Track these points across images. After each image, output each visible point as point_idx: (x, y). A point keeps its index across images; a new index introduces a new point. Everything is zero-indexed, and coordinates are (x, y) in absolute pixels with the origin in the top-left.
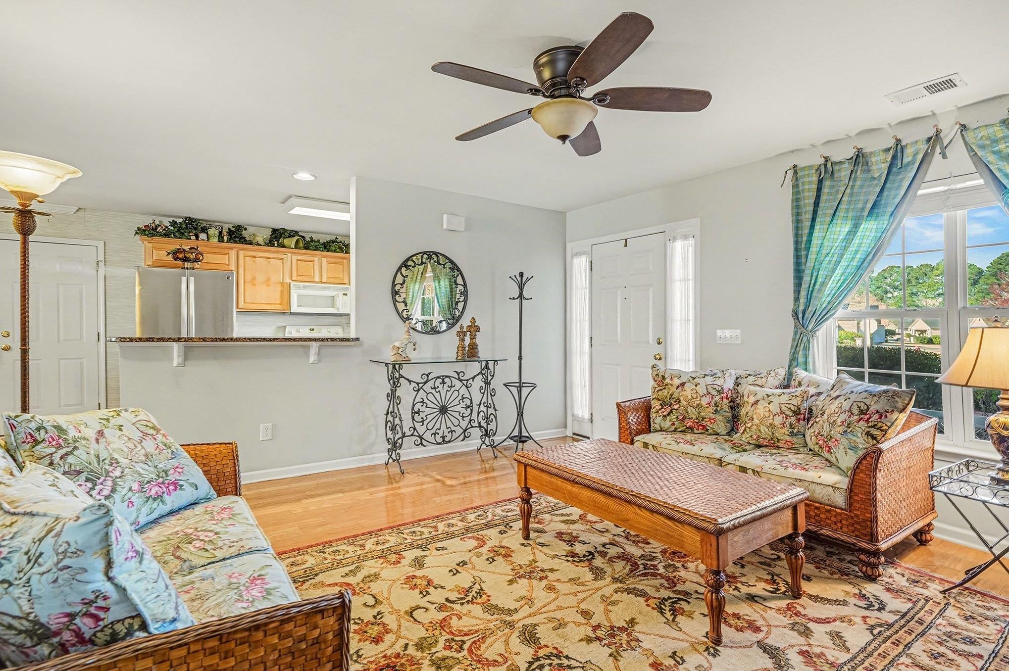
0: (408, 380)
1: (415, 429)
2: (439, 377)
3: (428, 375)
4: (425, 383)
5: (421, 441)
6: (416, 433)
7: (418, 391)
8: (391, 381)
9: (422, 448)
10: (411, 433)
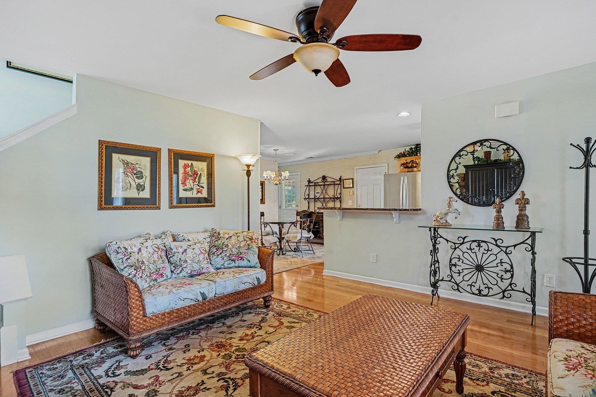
0: (446, 240)
1: (452, 277)
2: (475, 241)
3: (464, 239)
4: (461, 244)
5: (458, 288)
6: (453, 280)
7: (455, 249)
8: (433, 241)
9: (457, 293)
10: (449, 279)
